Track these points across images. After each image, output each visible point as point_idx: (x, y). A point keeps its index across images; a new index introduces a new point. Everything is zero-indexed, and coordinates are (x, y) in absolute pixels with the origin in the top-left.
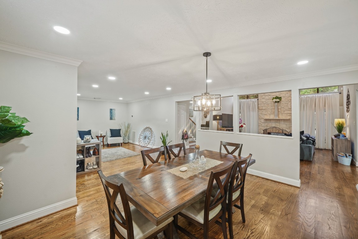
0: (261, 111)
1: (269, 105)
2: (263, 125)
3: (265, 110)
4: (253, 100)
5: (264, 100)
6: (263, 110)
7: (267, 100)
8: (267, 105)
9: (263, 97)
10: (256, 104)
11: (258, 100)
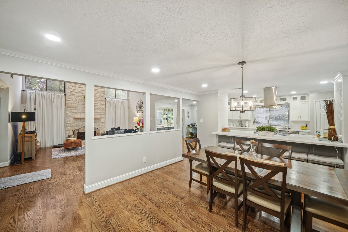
0: (69, 108)
1: (80, 103)
2: (72, 125)
3: (74, 107)
4: (58, 94)
5: (73, 97)
6: (72, 107)
7: (77, 97)
8: (77, 103)
9: (73, 93)
10: (63, 99)
11: (65, 95)
